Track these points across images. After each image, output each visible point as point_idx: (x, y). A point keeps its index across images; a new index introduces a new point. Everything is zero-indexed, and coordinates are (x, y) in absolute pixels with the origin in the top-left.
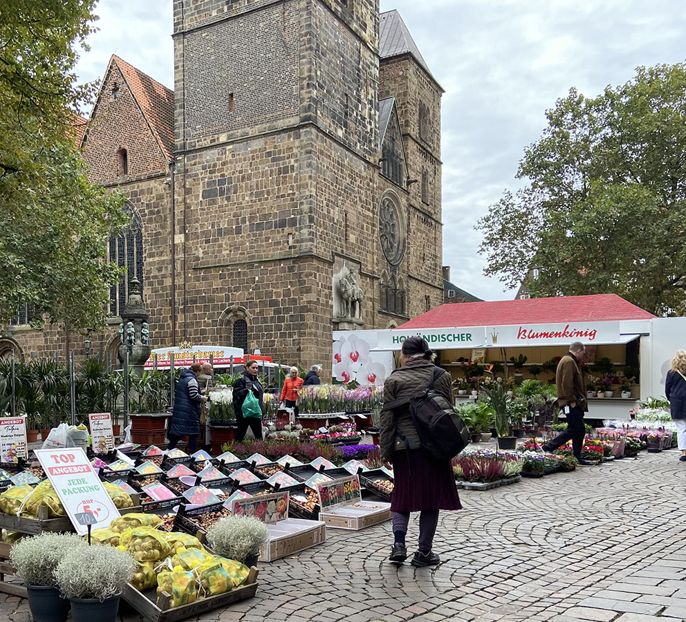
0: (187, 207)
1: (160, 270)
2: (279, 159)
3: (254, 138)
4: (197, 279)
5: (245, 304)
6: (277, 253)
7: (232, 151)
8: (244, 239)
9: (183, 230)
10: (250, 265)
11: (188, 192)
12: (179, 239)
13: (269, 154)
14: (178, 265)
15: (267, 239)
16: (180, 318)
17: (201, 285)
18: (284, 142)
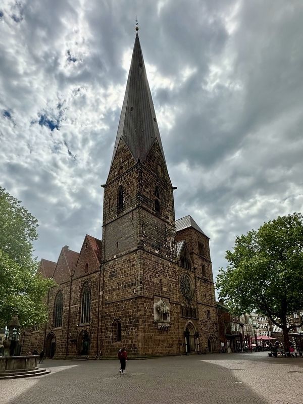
0: (104, 281)
1: (95, 305)
2: (131, 262)
3: (124, 255)
4: (106, 308)
5: (120, 317)
6: (130, 297)
7: (117, 261)
8: (120, 292)
9: (102, 290)
10: (122, 301)
11: (104, 276)
12: (101, 293)
13: (128, 260)
14: (100, 303)
15: (127, 291)
16: (100, 323)
17: (107, 310)
18: (133, 256)
